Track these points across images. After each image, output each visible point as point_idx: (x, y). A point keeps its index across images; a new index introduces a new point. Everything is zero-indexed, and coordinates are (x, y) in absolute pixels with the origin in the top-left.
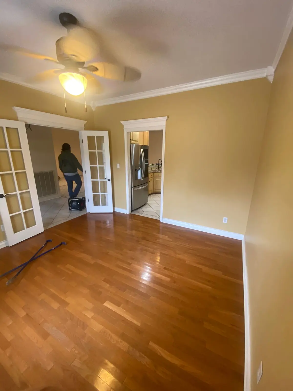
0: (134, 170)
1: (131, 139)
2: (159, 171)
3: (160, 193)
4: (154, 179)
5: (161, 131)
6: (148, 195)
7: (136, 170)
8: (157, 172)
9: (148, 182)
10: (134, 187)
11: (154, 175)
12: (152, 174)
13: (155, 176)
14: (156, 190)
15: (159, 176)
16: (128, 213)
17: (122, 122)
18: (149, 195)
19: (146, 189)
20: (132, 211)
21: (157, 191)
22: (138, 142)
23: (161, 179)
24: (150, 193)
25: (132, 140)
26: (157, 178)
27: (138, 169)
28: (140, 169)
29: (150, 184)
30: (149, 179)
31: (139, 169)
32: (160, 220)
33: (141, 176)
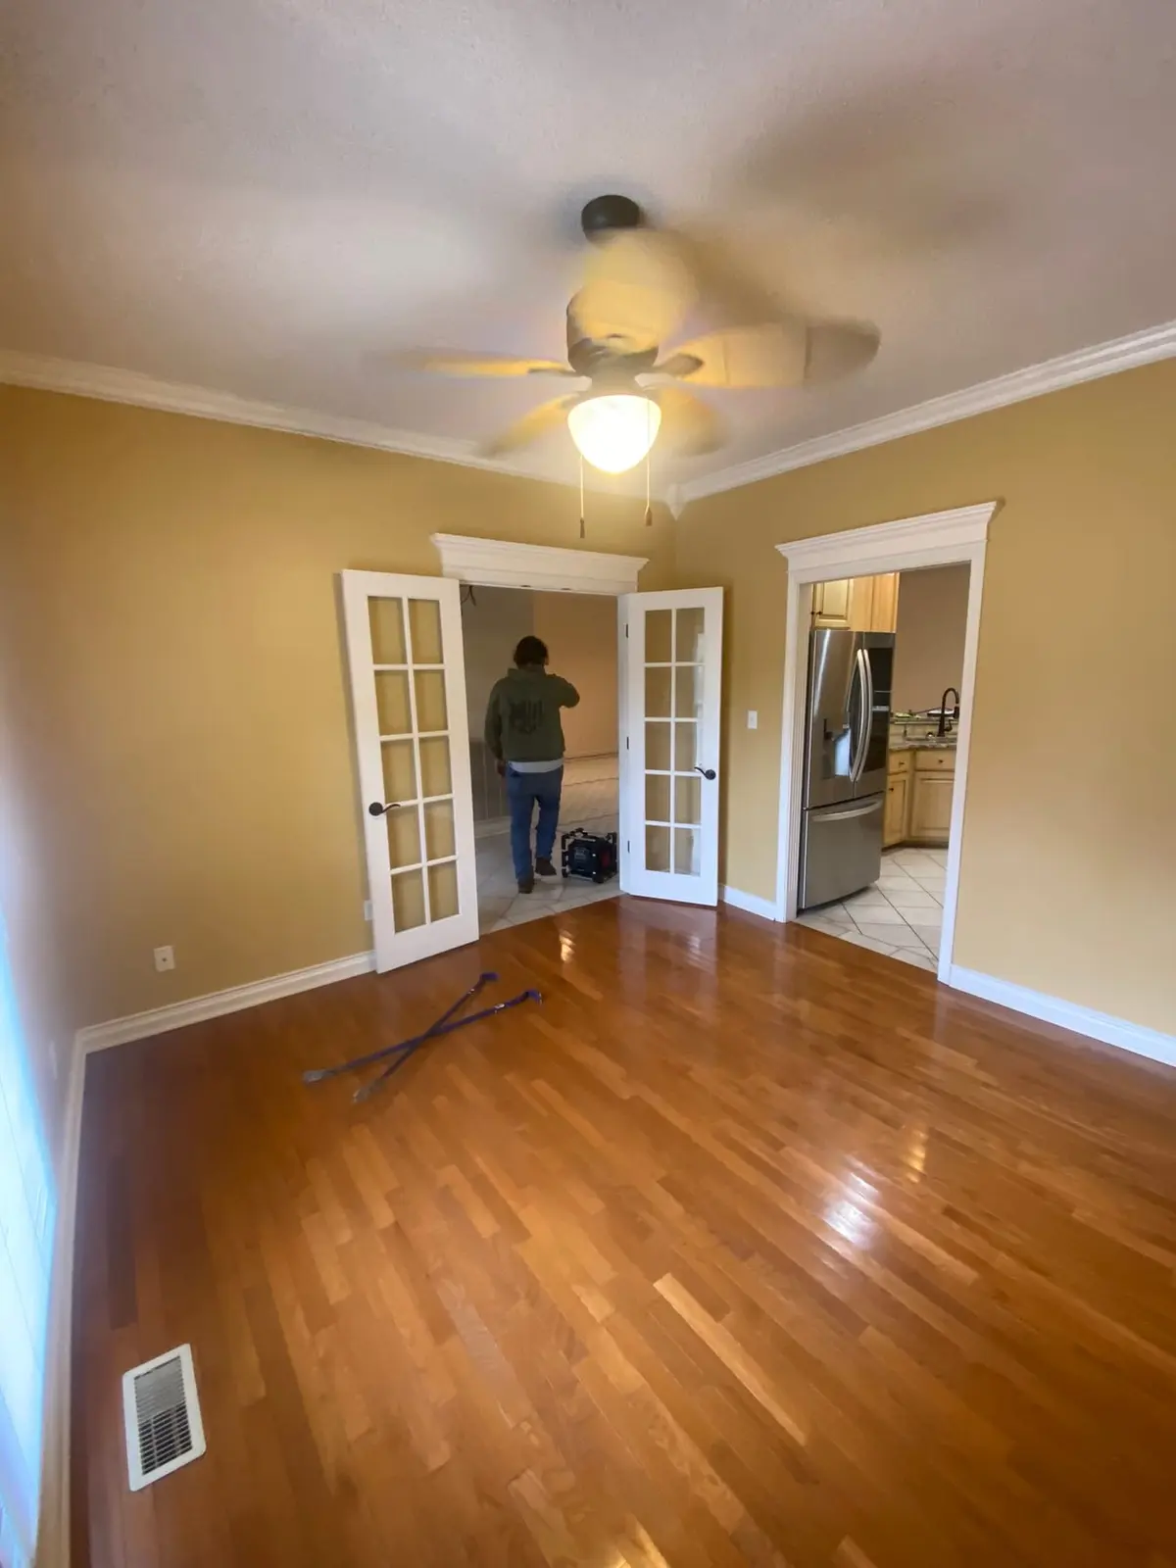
0: (820, 739)
1: (817, 610)
2: (944, 745)
3: (943, 845)
4: (914, 776)
5: (962, 569)
6: (880, 850)
7: (827, 736)
8: (934, 748)
9: (882, 792)
10: (815, 808)
11: (914, 758)
12: (908, 755)
13: (919, 766)
14: (924, 829)
15: (945, 766)
16: (781, 918)
17: (780, 547)
18: (888, 849)
19: (874, 823)
20: (800, 912)
21: (933, 834)
22: (846, 619)
23: (953, 780)
24: (889, 840)
25: (820, 613)
26: (931, 777)
27: (836, 732)
28: (849, 732)
29: (895, 803)
30: (890, 779)
31: (845, 731)
32: (935, 976)
33: (851, 764)
